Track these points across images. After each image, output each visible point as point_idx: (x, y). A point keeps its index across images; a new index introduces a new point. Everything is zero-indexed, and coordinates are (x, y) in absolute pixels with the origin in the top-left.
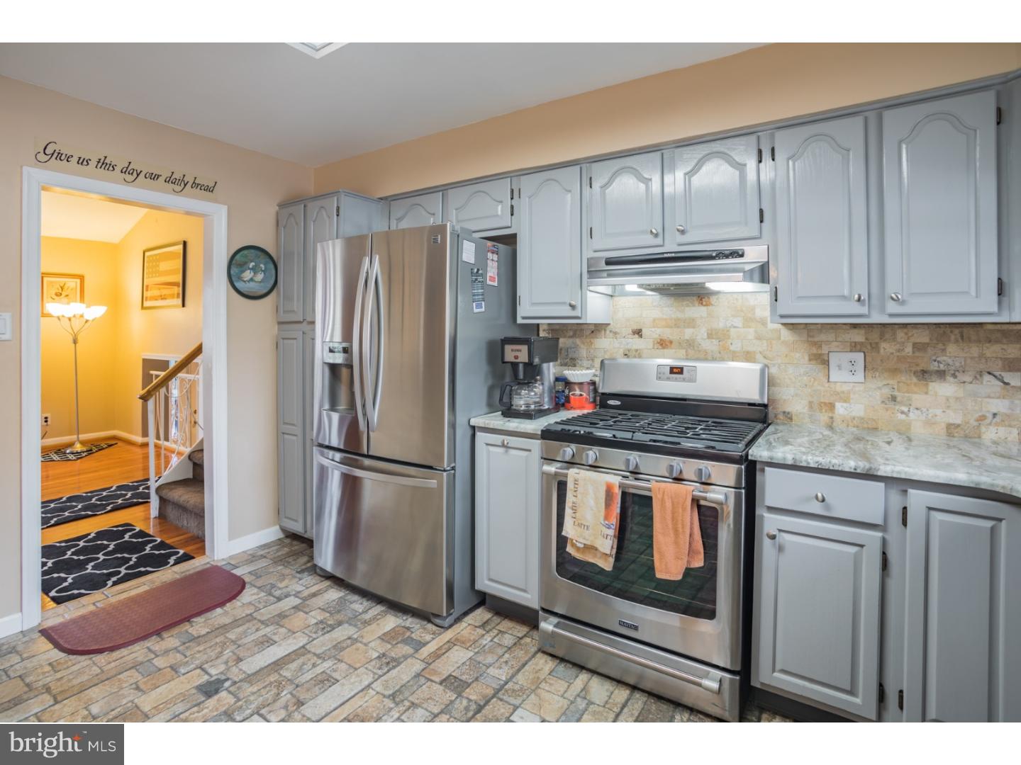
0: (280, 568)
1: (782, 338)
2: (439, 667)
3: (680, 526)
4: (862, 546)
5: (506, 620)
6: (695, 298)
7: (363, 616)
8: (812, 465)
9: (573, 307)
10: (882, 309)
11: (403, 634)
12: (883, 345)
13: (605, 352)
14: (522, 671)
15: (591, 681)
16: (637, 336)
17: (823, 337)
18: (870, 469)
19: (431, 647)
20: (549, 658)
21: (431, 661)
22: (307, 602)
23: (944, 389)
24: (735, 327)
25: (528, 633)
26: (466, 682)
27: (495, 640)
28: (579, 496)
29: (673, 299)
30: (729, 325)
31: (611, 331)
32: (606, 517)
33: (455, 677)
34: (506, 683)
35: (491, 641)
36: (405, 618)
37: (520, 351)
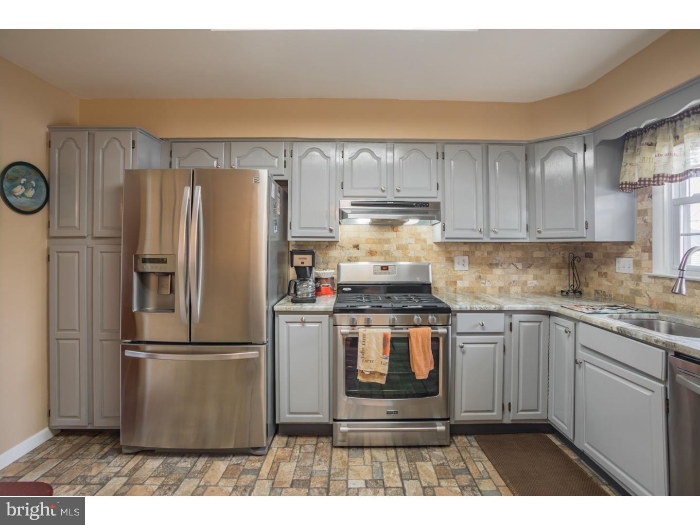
0: (76, 461)
1: (434, 249)
2: (282, 479)
3: (427, 349)
4: (496, 343)
5: (298, 438)
6: (390, 227)
7: (195, 469)
8: (478, 309)
9: (331, 230)
10: (488, 235)
11: (238, 469)
12: (477, 253)
13: (335, 259)
14: (333, 461)
15: (372, 453)
16: (356, 249)
17: (451, 249)
18: (500, 308)
19: (265, 470)
20: (341, 449)
21: (273, 478)
22: (134, 476)
23: (498, 271)
24: (411, 244)
25: (317, 440)
26: (306, 480)
27: (302, 451)
28: (366, 344)
29: (377, 227)
30: (407, 242)
31: (339, 246)
32: (384, 353)
33: (297, 480)
34: (330, 471)
35: (300, 452)
36: (229, 459)
37: (306, 259)
